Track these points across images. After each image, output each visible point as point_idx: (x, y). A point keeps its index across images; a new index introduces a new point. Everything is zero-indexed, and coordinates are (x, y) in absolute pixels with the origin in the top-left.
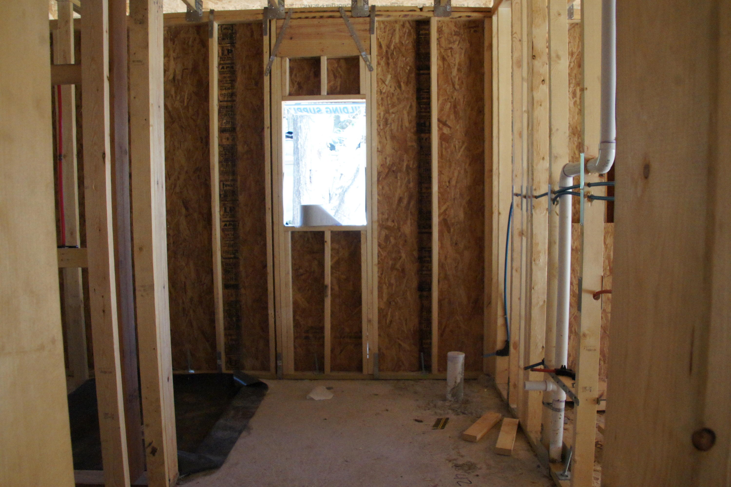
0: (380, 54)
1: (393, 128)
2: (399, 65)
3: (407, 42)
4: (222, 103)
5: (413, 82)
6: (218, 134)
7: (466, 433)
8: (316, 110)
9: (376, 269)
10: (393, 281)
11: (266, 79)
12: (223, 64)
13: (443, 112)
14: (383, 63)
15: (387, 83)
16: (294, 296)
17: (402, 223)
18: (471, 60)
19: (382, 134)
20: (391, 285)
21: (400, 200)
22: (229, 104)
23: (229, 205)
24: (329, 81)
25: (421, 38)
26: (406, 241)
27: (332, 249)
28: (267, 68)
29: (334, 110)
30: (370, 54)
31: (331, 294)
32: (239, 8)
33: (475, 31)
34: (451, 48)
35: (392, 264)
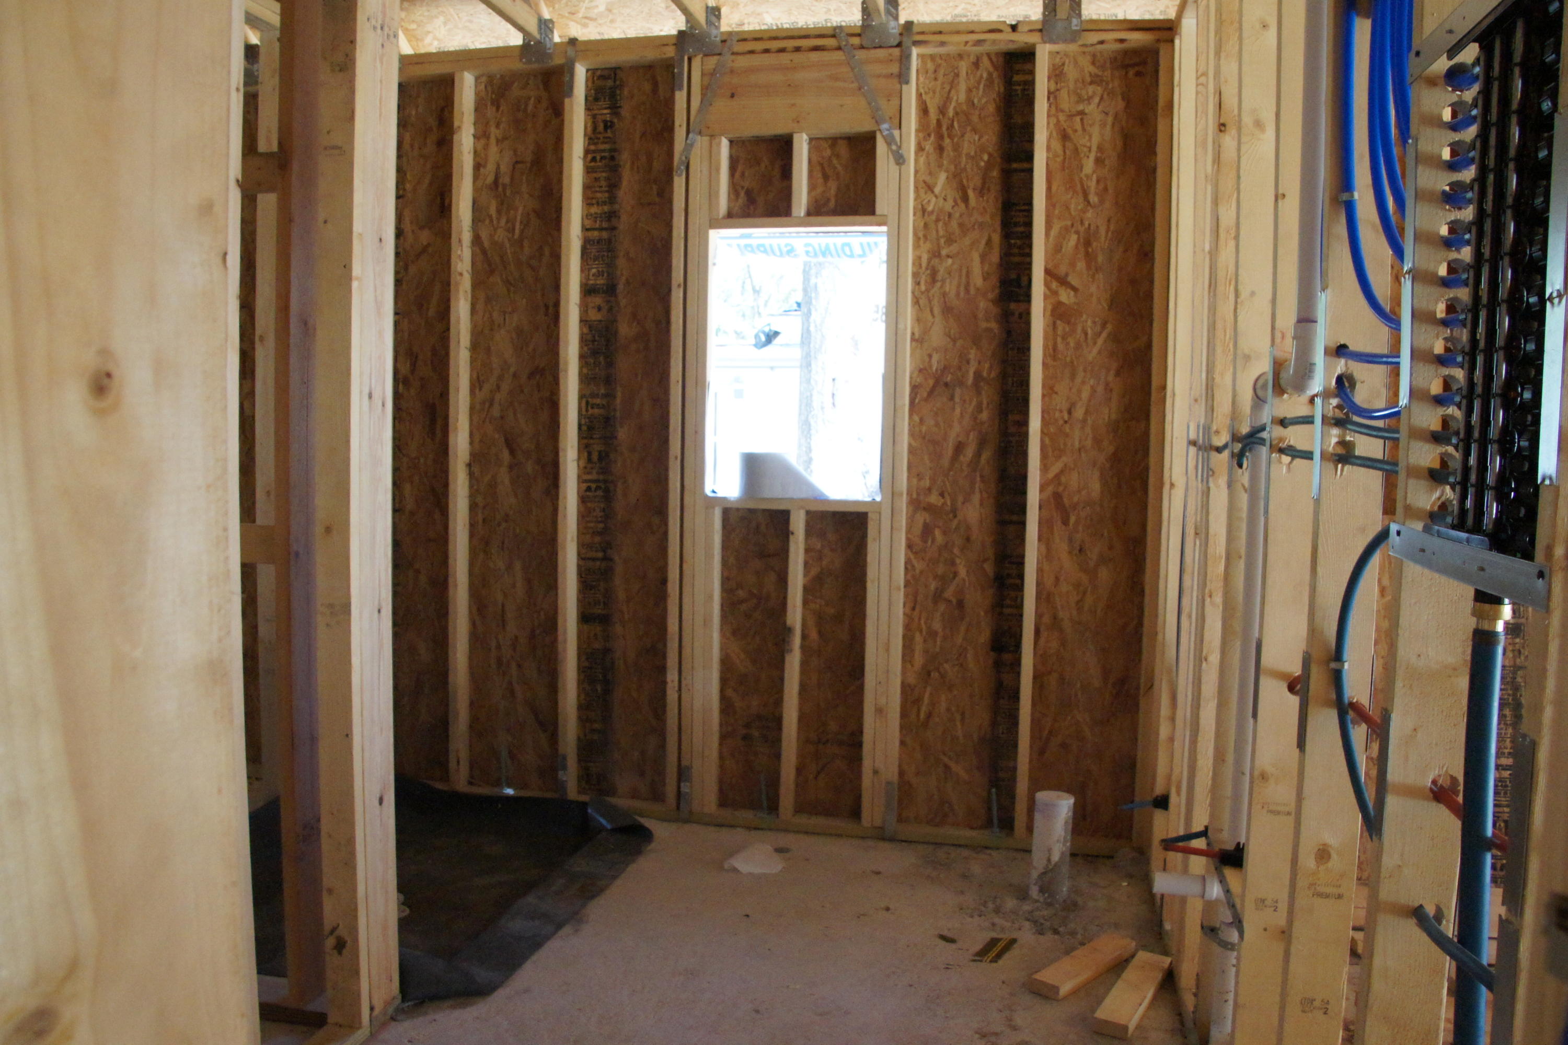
0: (923, 127)
1: (947, 289)
2: (965, 151)
3: (984, 100)
4: (589, 234)
5: (995, 188)
6: (581, 299)
7: (1037, 976)
8: (784, 250)
9: (900, 598)
10: (937, 626)
11: (679, 183)
12: (594, 151)
13: (1059, 256)
14: (929, 146)
15: (937, 190)
16: (723, 648)
17: (960, 499)
18: (1127, 138)
19: (923, 302)
20: (932, 634)
21: (959, 448)
22: (605, 235)
23: (597, 447)
24: (812, 187)
25: (1016, 90)
26: (968, 539)
27: (807, 551)
28: (680, 158)
29: (823, 249)
30: (900, 128)
31: (802, 647)
32: (631, 34)
33: (1138, 74)
34: (1082, 113)
35: (937, 589)
